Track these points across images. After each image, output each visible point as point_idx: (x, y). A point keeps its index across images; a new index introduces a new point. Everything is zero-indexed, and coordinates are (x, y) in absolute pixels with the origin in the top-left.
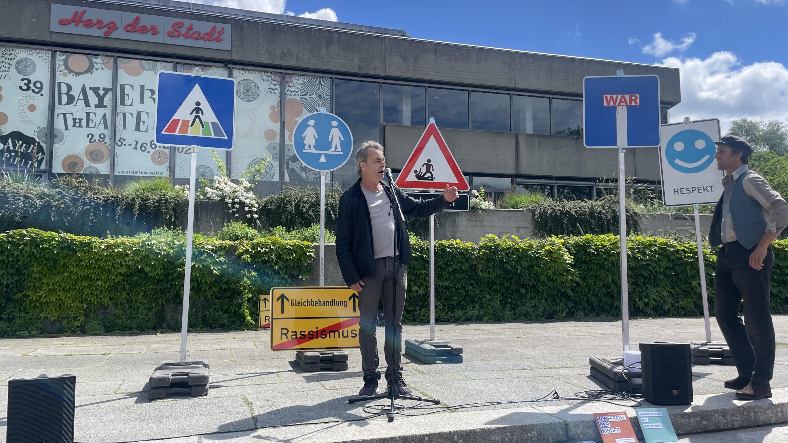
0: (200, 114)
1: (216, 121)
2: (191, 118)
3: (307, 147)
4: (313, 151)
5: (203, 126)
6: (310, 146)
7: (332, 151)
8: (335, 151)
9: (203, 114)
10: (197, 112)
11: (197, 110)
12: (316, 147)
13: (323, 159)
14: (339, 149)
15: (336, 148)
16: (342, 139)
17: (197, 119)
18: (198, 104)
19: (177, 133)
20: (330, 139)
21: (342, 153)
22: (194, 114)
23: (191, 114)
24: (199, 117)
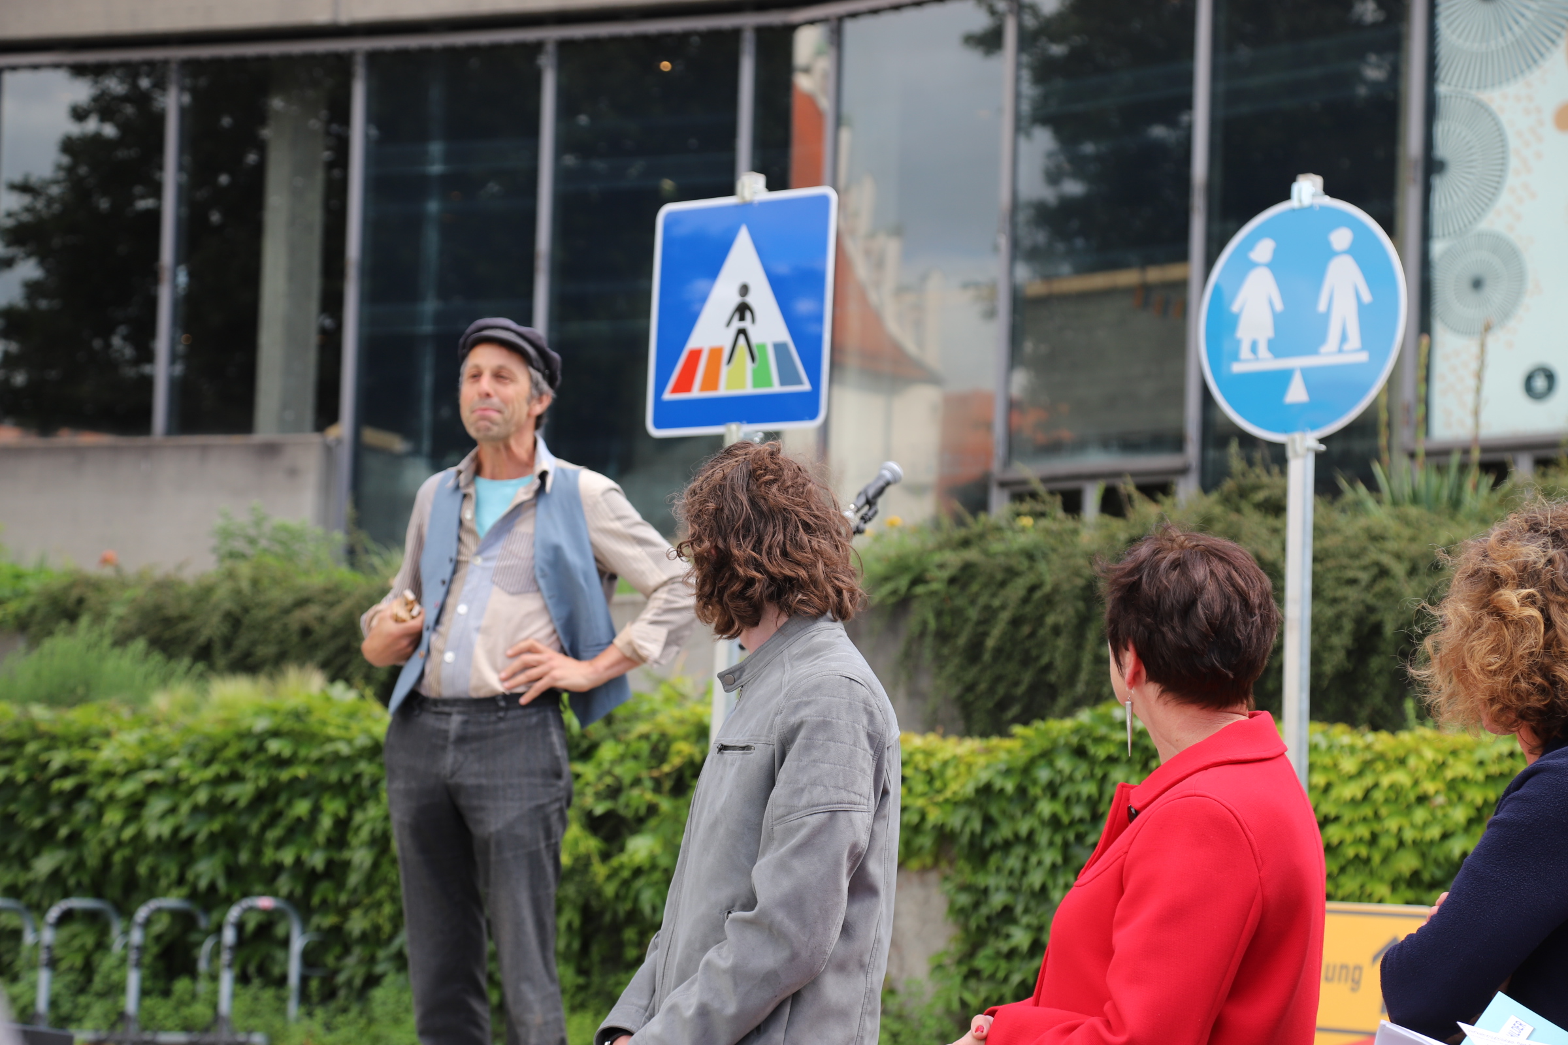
0: (747, 324)
1: (782, 334)
2: (725, 339)
3: (1245, 352)
4: (1267, 363)
5: (753, 358)
6: (1254, 348)
7: (1328, 356)
8: (1340, 351)
9: (753, 320)
10: (742, 318)
11: (743, 310)
12: (1277, 347)
13: (1297, 393)
14: (1354, 340)
15: (1344, 338)
16: (1367, 297)
17: (742, 339)
18: (744, 290)
19: (696, 393)
20: (1322, 307)
21: (1363, 357)
22: (737, 324)
23: (729, 324)
24: (742, 332)
